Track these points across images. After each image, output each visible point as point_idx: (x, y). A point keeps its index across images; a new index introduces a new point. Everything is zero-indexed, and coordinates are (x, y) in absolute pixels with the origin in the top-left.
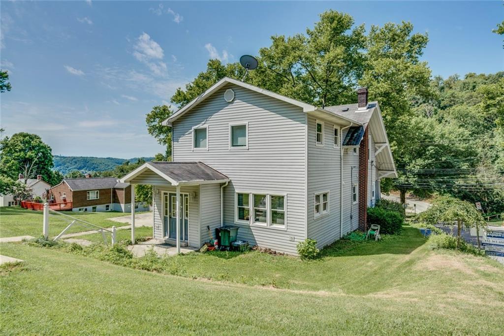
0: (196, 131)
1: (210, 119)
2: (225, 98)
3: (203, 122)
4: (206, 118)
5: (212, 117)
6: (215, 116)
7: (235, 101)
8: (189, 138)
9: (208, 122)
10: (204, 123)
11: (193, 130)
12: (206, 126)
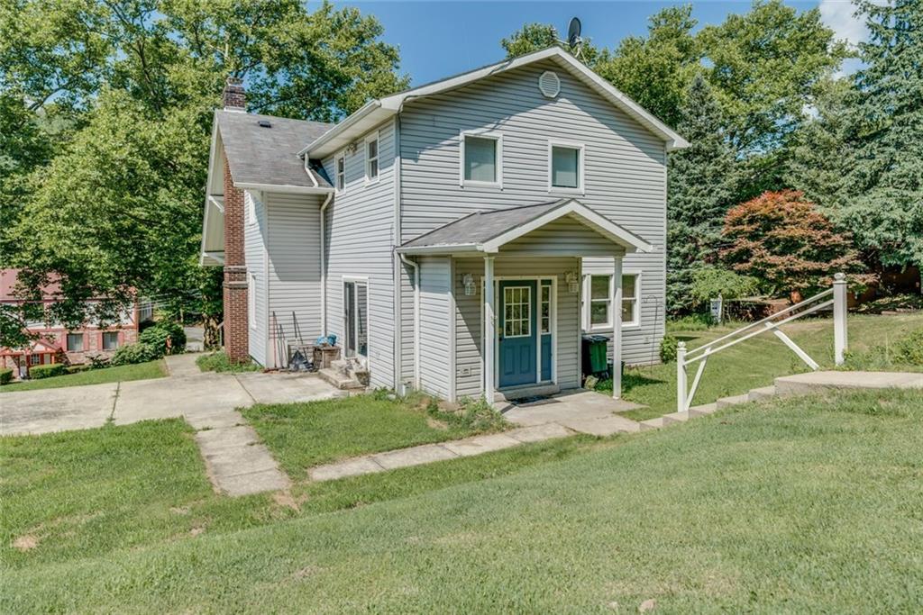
0: (470, 142)
1: (508, 123)
2: (540, 86)
3: (492, 126)
4: (497, 118)
5: (513, 118)
6: (519, 119)
7: (561, 100)
8: (451, 154)
9: (504, 127)
10: (493, 129)
11: (461, 137)
12: (494, 134)
